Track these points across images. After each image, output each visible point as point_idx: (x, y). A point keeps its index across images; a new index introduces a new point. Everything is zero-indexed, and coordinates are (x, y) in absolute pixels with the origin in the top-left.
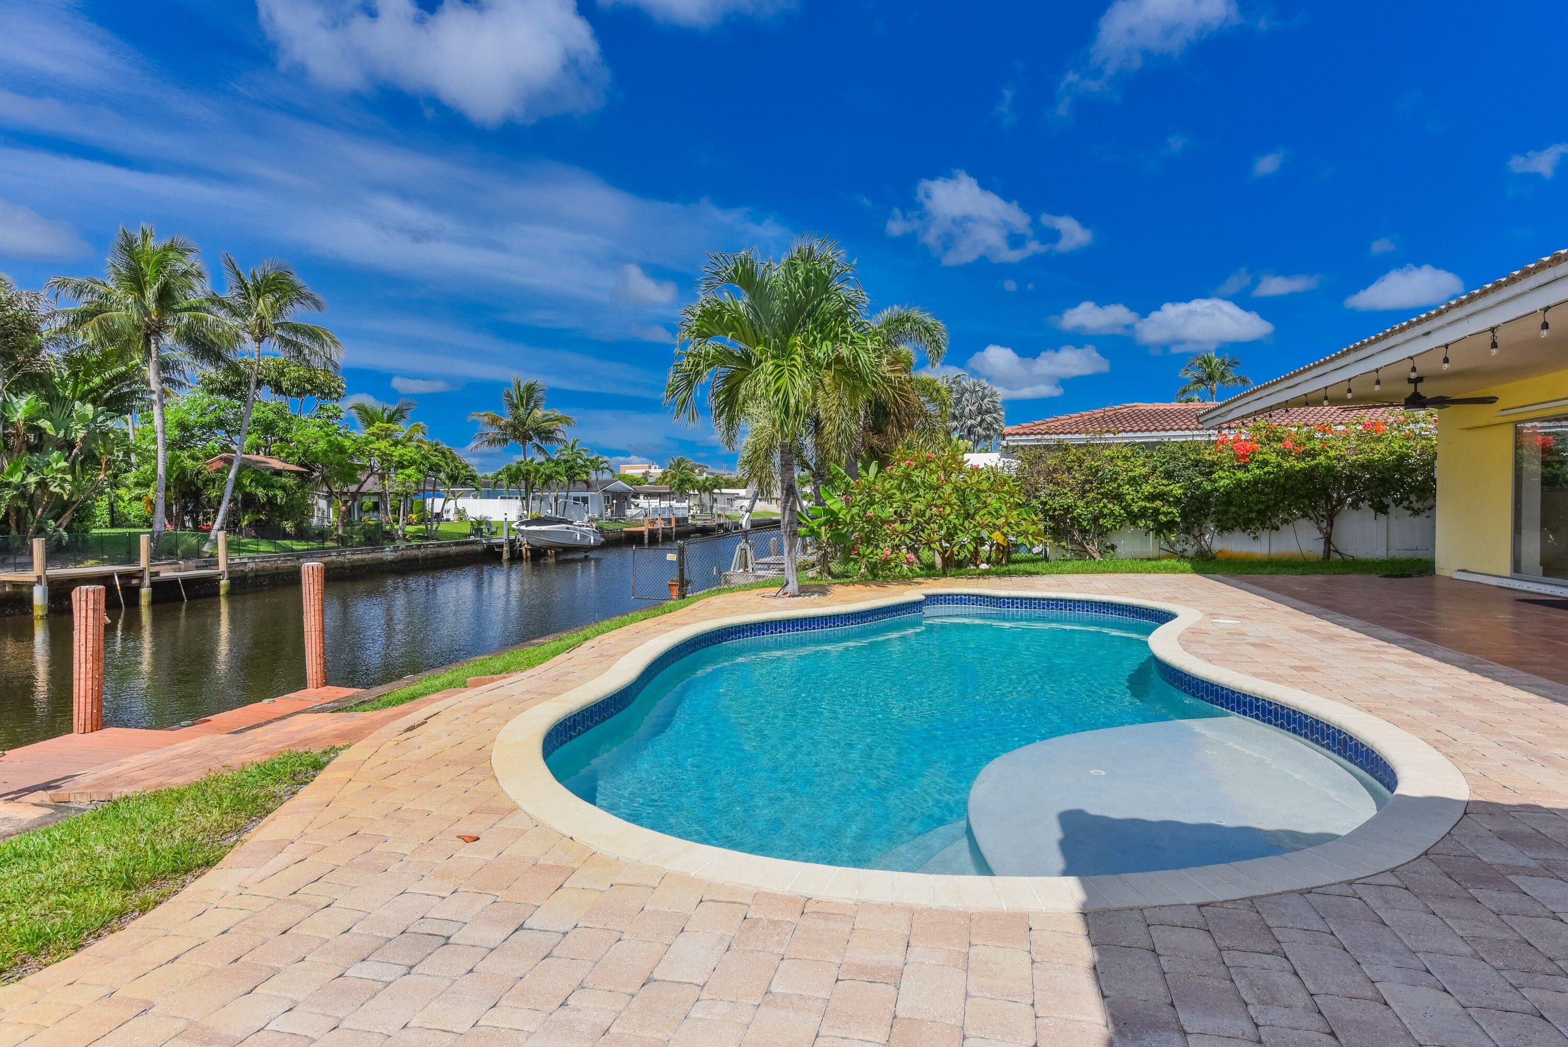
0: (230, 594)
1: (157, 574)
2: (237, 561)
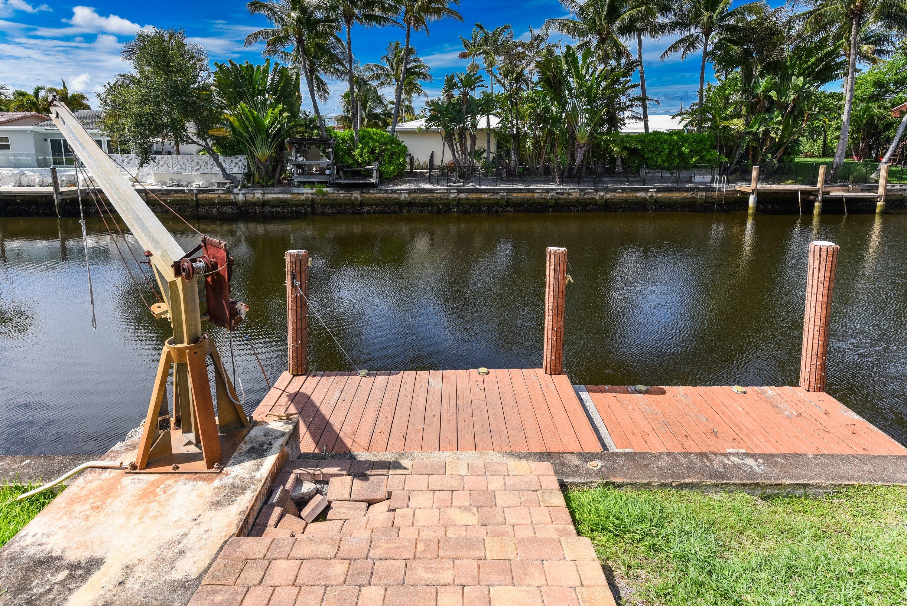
0: (885, 213)
1: (828, 193)
2: (898, 187)
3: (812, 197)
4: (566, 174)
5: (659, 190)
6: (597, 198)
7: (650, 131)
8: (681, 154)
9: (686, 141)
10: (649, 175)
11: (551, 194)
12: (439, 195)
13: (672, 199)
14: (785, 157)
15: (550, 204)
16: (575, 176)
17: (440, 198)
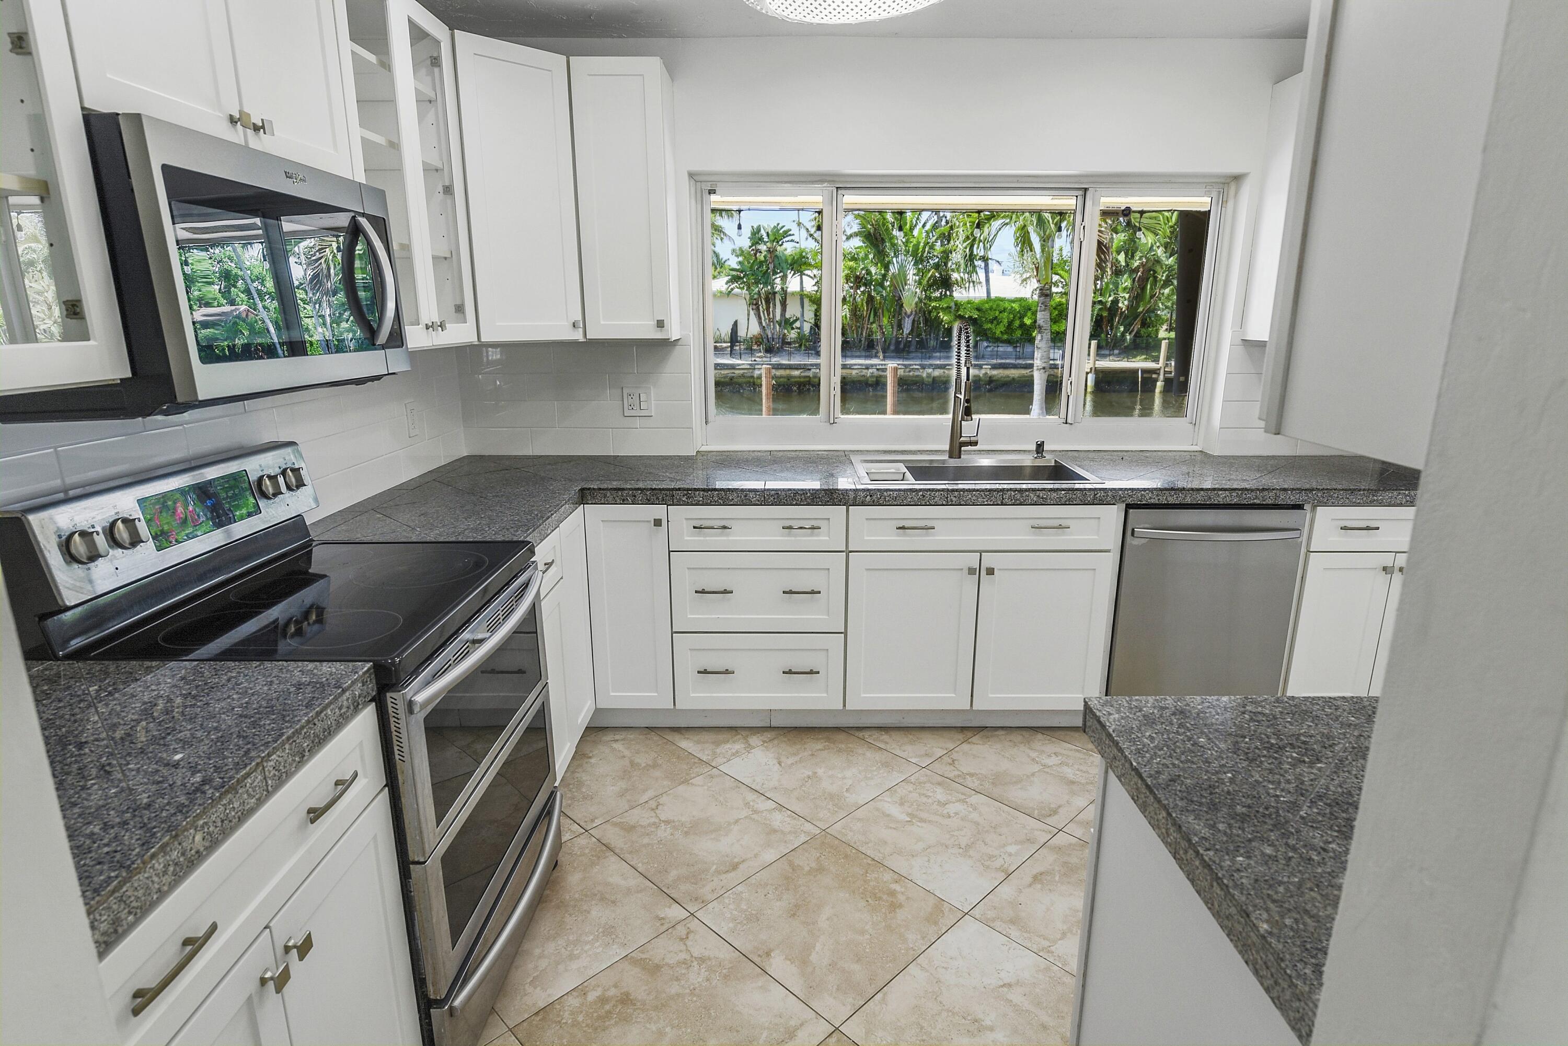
3: (1154, 376)
4: (892, 348)
5: (994, 367)
6: (924, 375)
7: (993, 295)
8: (1022, 325)
9: (1030, 309)
10: (989, 349)
11: (870, 371)
12: (742, 372)
13: (1008, 377)
14: (1143, 331)
15: (870, 382)
16: (903, 350)
17: (743, 376)
